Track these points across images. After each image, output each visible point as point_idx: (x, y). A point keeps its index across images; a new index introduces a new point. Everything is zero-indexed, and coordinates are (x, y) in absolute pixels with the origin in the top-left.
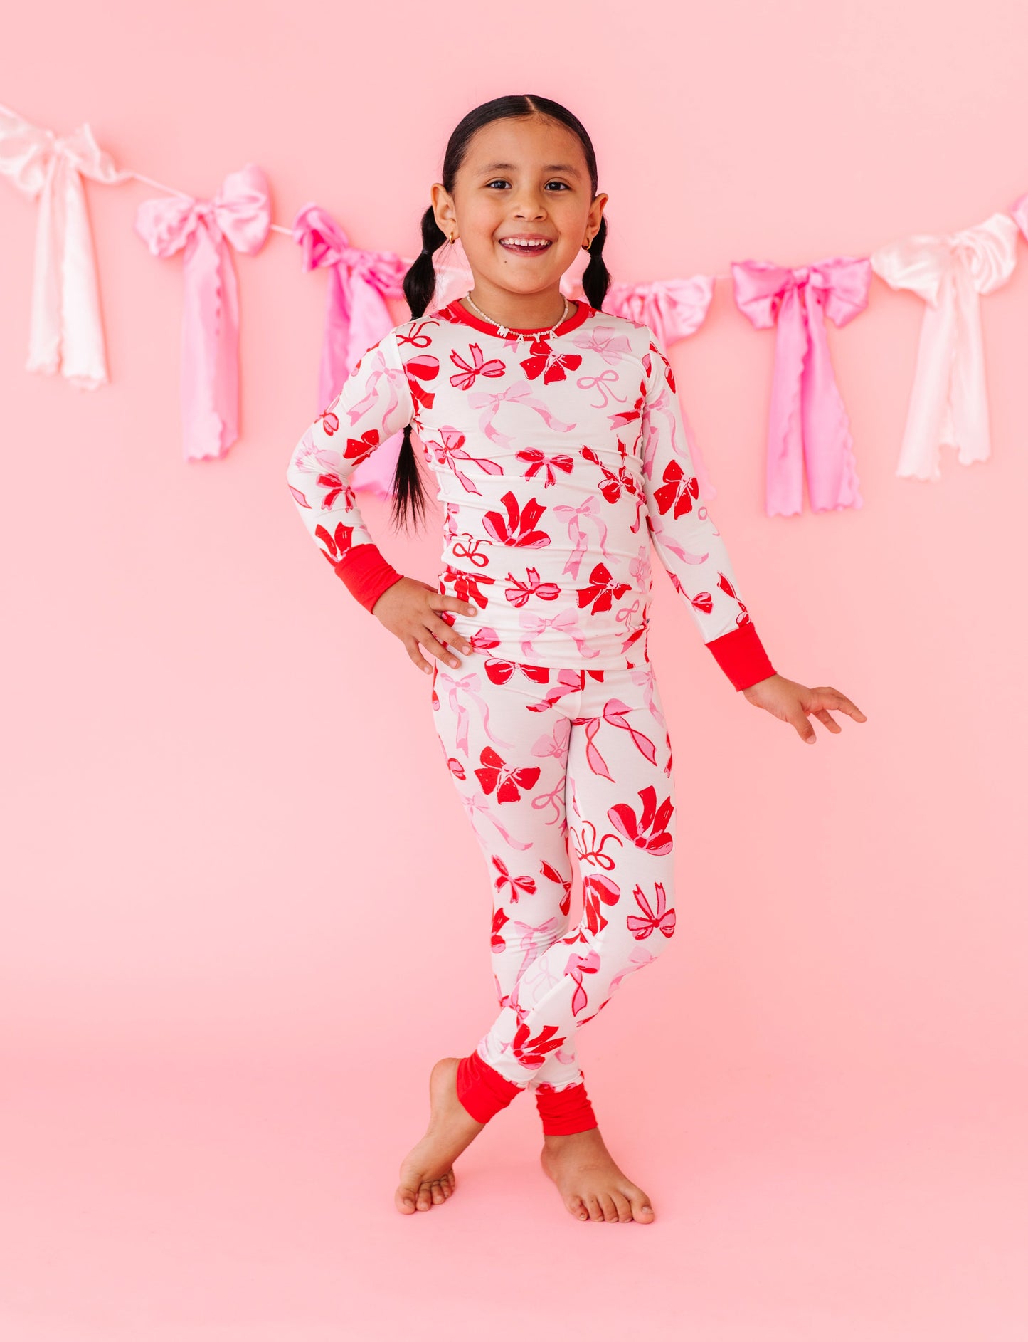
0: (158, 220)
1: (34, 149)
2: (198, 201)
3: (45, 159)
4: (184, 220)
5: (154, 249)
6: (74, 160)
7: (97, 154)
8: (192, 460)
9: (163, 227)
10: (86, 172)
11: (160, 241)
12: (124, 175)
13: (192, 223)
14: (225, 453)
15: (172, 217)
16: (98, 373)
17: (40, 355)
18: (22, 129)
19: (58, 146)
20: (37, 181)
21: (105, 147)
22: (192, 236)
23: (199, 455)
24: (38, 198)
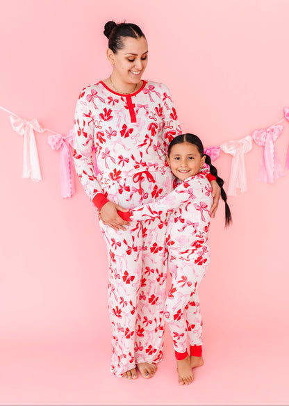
0: (53, 141)
1: (22, 124)
2: (63, 136)
3: (25, 126)
4: (60, 140)
5: (53, 148)
6: (32, 127)
7: (39, 126)
8: (64, 198)
9: (55, 143)
10: (35, 130)
11: (54, 146)
12: (45, 130)
13: (62, 141)
14: (71, 196)
15: (57, 140)
16: (40, 178)
17: (26, 175)
18: (19, 119)
19: (28, 123)
20: (23, 132)
21: (40, 124)
22: (62, 145)
23: (66, 197)
24: (23, 136)
